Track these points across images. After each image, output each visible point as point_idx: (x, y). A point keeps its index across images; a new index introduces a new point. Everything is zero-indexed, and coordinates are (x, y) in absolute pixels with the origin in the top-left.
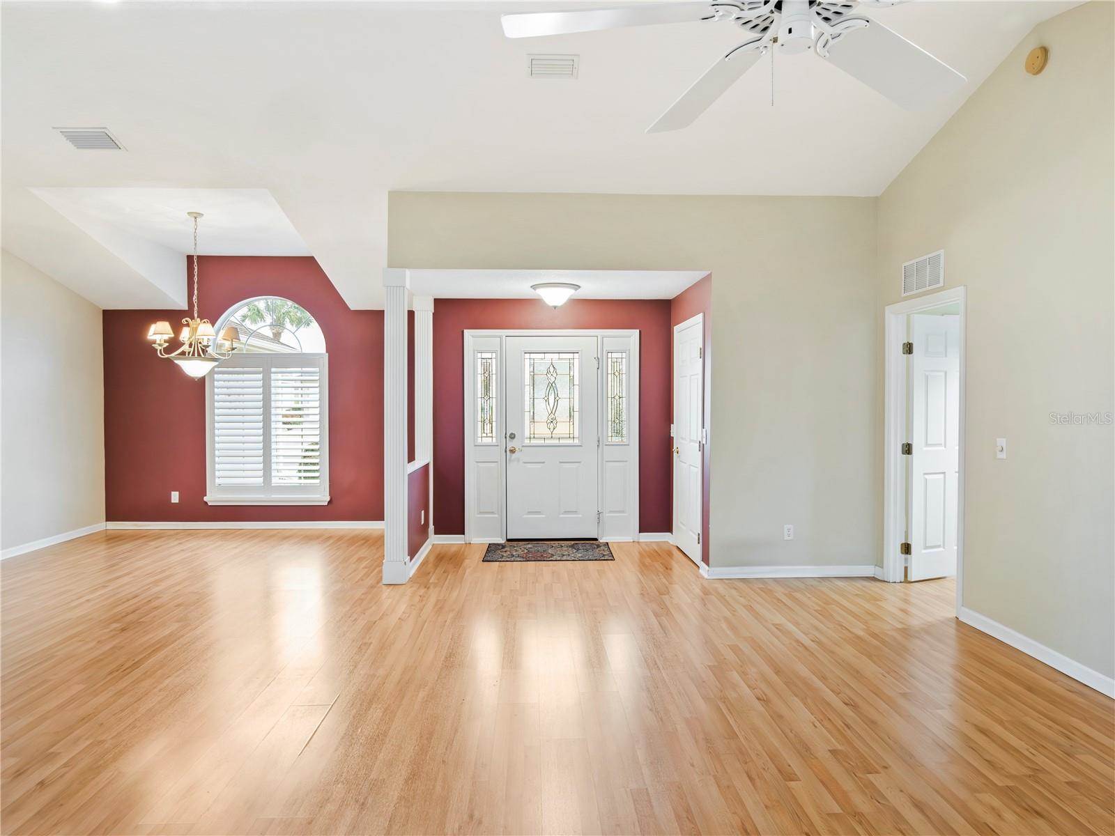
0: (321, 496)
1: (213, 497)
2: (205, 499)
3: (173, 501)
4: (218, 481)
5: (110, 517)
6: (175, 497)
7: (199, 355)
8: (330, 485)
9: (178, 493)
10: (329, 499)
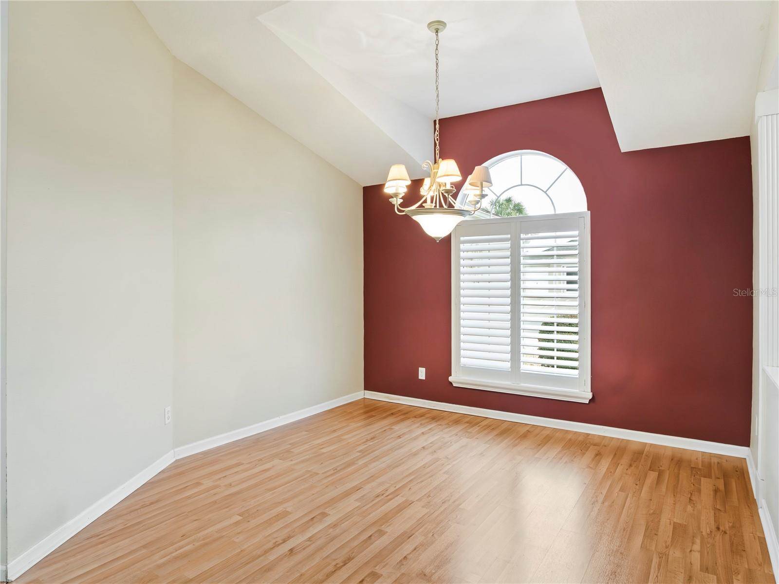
0: (583, 393)
1: (457, 378)
2: (451, 379)
3: (420, 377)
4: (463, 360)
5: (368, 386)
6: (422, 374)
7: (441, 206)
8: (591, 378)
9: (425, 369)
10: (590, 396)
